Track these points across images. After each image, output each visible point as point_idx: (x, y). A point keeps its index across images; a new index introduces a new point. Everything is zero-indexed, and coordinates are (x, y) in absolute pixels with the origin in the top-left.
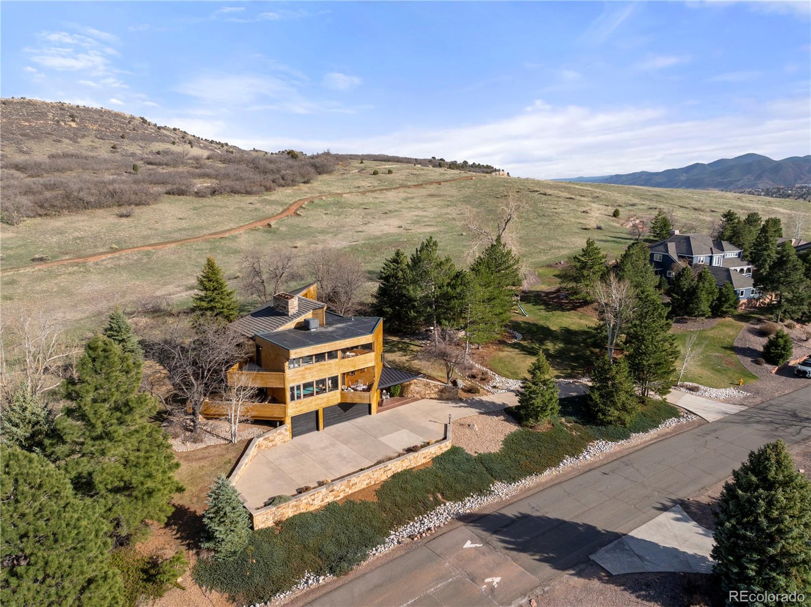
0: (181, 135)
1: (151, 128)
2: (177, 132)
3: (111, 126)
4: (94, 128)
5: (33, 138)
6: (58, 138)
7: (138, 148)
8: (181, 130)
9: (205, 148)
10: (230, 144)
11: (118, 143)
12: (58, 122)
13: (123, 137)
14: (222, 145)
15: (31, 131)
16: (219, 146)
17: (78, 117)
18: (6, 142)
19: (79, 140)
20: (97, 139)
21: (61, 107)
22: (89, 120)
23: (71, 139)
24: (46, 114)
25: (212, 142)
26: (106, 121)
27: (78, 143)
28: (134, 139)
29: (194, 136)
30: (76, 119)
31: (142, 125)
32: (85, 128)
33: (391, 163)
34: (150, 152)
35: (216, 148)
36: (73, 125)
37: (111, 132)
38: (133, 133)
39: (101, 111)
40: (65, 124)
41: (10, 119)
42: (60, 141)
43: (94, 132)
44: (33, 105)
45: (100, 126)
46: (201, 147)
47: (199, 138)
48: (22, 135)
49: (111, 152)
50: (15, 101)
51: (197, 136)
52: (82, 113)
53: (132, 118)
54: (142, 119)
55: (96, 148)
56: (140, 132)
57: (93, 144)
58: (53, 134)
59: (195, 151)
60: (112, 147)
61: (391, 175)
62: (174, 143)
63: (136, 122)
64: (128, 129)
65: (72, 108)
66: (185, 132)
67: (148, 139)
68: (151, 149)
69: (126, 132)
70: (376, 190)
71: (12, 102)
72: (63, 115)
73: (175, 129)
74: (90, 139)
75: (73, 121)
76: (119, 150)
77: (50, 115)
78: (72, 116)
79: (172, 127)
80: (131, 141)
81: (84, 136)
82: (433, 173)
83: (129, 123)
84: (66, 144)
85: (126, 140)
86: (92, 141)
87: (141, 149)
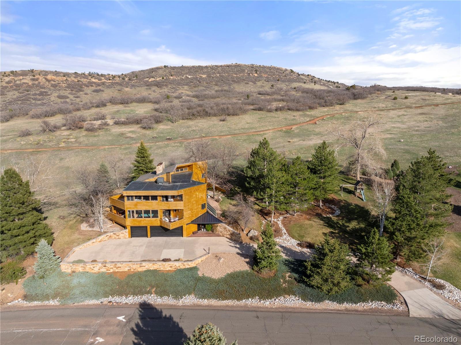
0: (311, 78)
1: (295, 75)
2: (309, 77)
3: (274, 75)
4: (265, 76)
5: (237, 82)
6: (248, 82)
7: (285, 86)
8: (312, 75)
9: (324, 85)
10: (340, 83)
11: (275, 83)
12: (249, 74)
13: (278, 80)
14: (334, 83)
15: (237, 79)
16: (333, 84)
17: (259, 71)
18: (225, 85)
19: (257, 82)
20: (265, 82)
21: (252, 66)
22: (264, 72)
23: (253, 82)
24: (245, 70)
25: (329, 81)
26: (272, 72)
27: (256, 84)
28: (284, 81)
29: (319, 79)
30: (258, 72)
31: (290, 74)
32: (261, 76)
33: (416, 92)
34: (290, 88)
35: (330, 85)
36: (256, 75)
37: (273, 78)
38: (284, 78)
39: (271, 67)
40: (252, 75)
41: (229, 73)
42: (248, 83)
43: (265, 78)
44: (240, 66)
45: (268, 75)
46: (321, 85)
47: (322, 79)
48: (232, 81)
49: (271, 88)
50: (233, 65)
51: (321, 78)
52: (261, 69)
53: (286, 70)
54: (291, 70)
55: (263, 86)
56: (288, 77)
57: (263, 84)
58: (245, 80)
59: (317, 87)
60: (272, 86)
61: (407, 100)
62: (305, 83)
63: (287, 72)
64: (282, 76)
65: (257, 67)
66: (314, 77)
67: (291, 81)
68: (292, 86)
69: (280, 78)
70: (384, 110)
71: (231, 66)
72: (252, 70)
73: (308, 75)
74: (262, 82)
75: (256, 73)
76: (274, 87)
77: (246, 71)
78: (256, 71)
79: (307, 74)
80: (282, 82)
81: (260, 80)
82: (441, 99)
83: (283, 73)
84: (251, 85)
85: (279, 82)
86: (263, 83)
87: (286, 86)
